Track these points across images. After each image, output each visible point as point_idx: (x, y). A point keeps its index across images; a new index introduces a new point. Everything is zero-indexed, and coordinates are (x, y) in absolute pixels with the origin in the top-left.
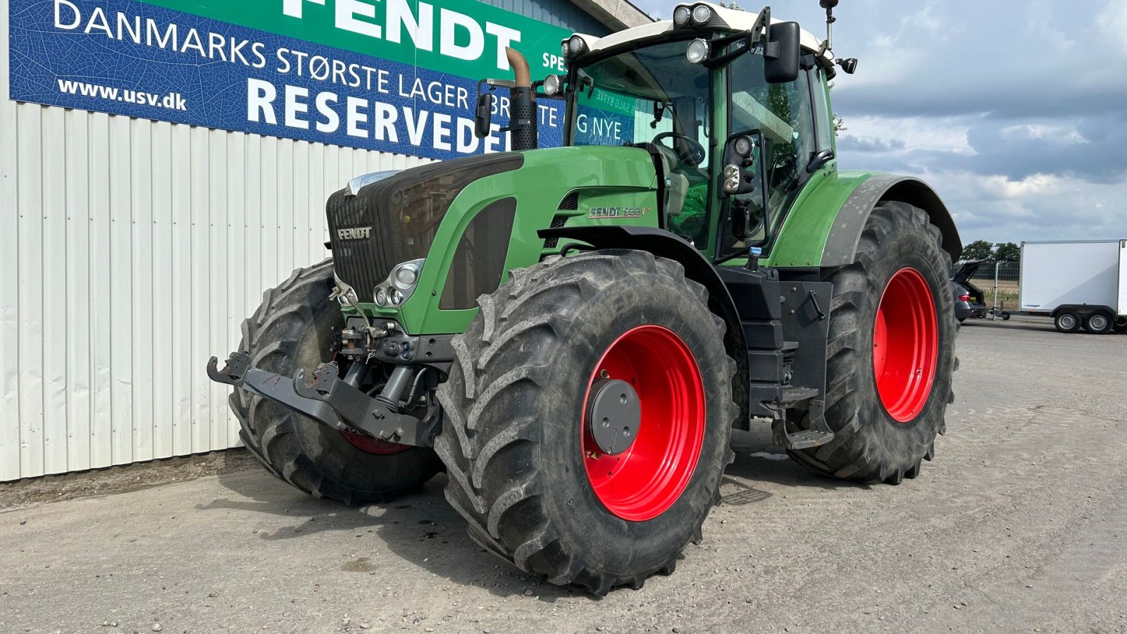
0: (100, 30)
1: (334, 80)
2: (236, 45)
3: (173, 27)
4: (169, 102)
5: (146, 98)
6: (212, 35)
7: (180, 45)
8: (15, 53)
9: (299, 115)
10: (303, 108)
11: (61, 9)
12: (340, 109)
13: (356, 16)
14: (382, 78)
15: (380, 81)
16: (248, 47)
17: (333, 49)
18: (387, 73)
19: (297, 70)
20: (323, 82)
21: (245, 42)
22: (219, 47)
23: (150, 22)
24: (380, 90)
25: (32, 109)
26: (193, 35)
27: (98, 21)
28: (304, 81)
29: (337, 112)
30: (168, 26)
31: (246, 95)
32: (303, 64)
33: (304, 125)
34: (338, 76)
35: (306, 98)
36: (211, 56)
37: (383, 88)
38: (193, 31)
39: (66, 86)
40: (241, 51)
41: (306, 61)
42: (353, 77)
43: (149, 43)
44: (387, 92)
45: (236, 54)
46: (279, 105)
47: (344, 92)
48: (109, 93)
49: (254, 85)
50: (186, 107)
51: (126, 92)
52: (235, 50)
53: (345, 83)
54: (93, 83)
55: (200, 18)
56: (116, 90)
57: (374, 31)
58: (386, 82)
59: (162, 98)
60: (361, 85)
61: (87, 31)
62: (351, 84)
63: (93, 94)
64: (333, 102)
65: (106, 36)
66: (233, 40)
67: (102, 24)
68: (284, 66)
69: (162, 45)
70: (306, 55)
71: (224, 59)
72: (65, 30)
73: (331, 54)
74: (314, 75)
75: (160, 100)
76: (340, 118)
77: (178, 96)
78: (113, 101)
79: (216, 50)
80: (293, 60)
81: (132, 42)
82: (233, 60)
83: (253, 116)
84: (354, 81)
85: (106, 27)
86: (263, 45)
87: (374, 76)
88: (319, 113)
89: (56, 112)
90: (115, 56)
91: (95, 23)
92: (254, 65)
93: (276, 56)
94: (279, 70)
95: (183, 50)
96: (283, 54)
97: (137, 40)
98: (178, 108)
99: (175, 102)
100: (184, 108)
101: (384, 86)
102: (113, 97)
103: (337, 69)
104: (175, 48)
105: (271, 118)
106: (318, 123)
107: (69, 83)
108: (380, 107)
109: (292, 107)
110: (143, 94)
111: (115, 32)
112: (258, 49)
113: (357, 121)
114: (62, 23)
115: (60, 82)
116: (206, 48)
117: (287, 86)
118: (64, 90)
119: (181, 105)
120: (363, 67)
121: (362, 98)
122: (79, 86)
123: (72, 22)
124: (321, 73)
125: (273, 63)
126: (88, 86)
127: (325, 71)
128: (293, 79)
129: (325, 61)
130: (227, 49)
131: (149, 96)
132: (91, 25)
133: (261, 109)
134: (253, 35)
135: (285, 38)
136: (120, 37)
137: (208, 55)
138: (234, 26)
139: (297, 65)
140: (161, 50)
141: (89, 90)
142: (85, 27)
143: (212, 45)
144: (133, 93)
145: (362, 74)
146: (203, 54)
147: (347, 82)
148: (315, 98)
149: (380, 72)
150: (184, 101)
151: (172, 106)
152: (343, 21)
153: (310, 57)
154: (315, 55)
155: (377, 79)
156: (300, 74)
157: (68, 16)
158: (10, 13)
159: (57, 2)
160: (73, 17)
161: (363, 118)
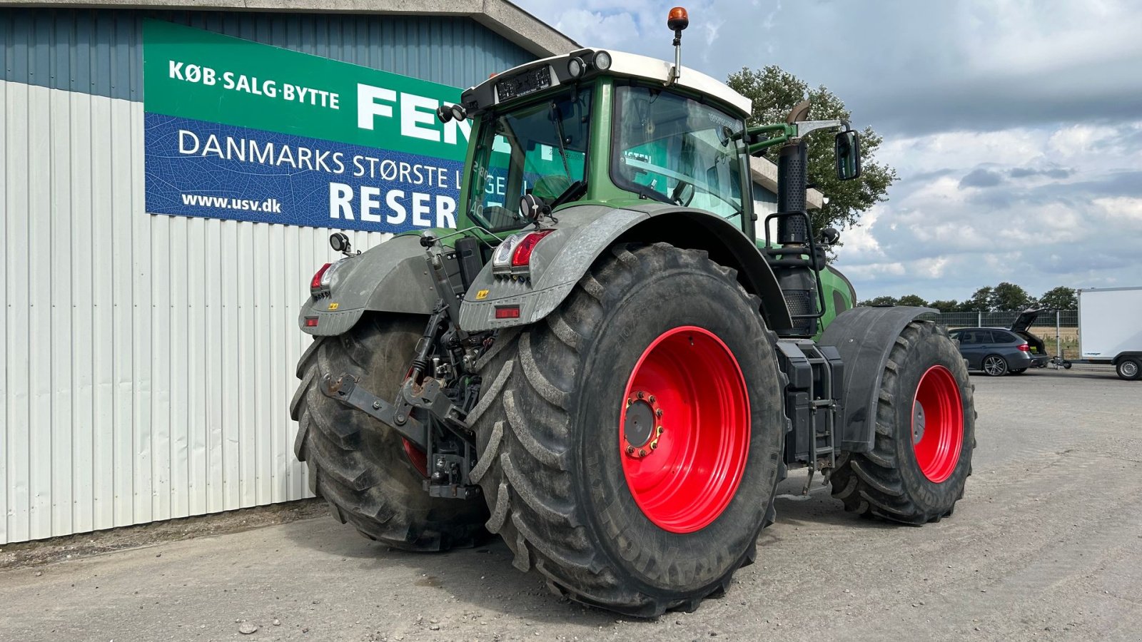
0: (214, 153)
1: (401, 180)
2: (320, 156)
3: (270, 145)
4: (267, 206)
5: (249, 204)
6: (300, 149)
7: (276, 159)
8: (150, 175)
9: (373, 211)
10: (376, 204)
11: (184, 138)
12: (407, 203)
13: (418, 124)
14: (442, 175)
15: (440, 177)
16: (330, 157)
17: (400, 153)
18: (445, 170)
19: (370, 173)
20: (392, 182)
21: (327, 153)
22: (306, 158)
23: (253, 143)
24: (440, 185)
26: (286, 150)
28: (378, 182)
29: (404, 206)
30: (266, 145)
31: (329, 197)
32: (375, 168)
33: (377, 218)
34: (404, 176)
35: (378, 196)
36: (300, 166)
37: (442, 183)
38: (286, 147)
39: (188, 200)
40: (324, 160)
41: (377, 165)
42: (417, 176)
43: (252, 160)
44: (446, 186)
45: (320, 163)
46: (356, 203)
47: (409, 189)
48: (221, 203)
49: (335, 188)
50: (281, 210)
51: (234, 201)
52: (319, 160)
53: (410, 181)
54: (208, 195)
55: (292, 137)
56: (226, 200)
57: (434, 136)
58: (445, 178)
59: (262, 204)
60: (424, 182)
61: (204, 154)
62: (415, 182)
63: (209, 204)
64: (400, 198)
65: (218, 157)
66: (317, 151)
67: (216, 148)
68: (359, 171)
69: (262, 161)
70: (377, 160)
71: (311, 168)
72: (187, 155)
73: (398, 158)
74: (384, 176)
75: (260, 206)
76: (407, 211)
77: (274, 201)
78: (224, 209)
79: (304, 162)
80: (367, 165)
81: (239, 160)
82: (318, 169)
83: (335, 214)
84: (418, 179)
85: (219, 150)
86: (342, 155)
87: (435, 174)
88: (389, 208)
89: (180, 220)
90: (225, 172)
91: (210, 147)
92: (335, 171)
93: (353, 163)
94: (355, 174)
95: (278, 163)
96: (359, 161)
97: (242, 158)
98: (274, 211)
99: (272, 206)
100: (279, 211)
101: (443, 181)
102: (224, 206)
103: (403, 171)
104: (272, 162)
105: (349, 215)
106: (388, 217)
107: (190, 197)
108: (440, 200)
109: (366, 204)
110: (247, 201)
111: (225, 153)
112: (338, 158)
113: (421, 213)
114: (185, 149)
115: (184, 196)
116: (296, 160)
117: (362, 187)
118: (186, 202)
119: (276, 208)
120: (426, 167)
121: (425, 193)
122: (198, 199)
123: (193, 148)
124: (390, 174)
125: (351, 168)
126: (205, 198)
127: (393, 172)
128: (367, 181)
129: (393, 164)
130: (313, 160)
131: (251, 202)
132: (207, 149)
133: (341, 209)
134: (333, 147)
135: (360, 147)
136: (229, 157)
137: (297, 166)
138: (318, 141)
139: (370, 169)
140: (261, 165)
141: (205, 201)
142: (202, 151)
143: (301, 158)
144: (239, 201)
145: (425, 173)
146: (294, 166)
147: (412, 180)
148: (385, 196)
149: (440, 170)
150: (279, 205)
151: (269, 210)
152: (408, 129)
153: (381, 161)
154: (385, 160)
155: (437, 176)
156: (372, 176)
157: (189, 143)
158: (146, 144)
159: (182, 132)
160: (193, 143)
161: (426, 210)
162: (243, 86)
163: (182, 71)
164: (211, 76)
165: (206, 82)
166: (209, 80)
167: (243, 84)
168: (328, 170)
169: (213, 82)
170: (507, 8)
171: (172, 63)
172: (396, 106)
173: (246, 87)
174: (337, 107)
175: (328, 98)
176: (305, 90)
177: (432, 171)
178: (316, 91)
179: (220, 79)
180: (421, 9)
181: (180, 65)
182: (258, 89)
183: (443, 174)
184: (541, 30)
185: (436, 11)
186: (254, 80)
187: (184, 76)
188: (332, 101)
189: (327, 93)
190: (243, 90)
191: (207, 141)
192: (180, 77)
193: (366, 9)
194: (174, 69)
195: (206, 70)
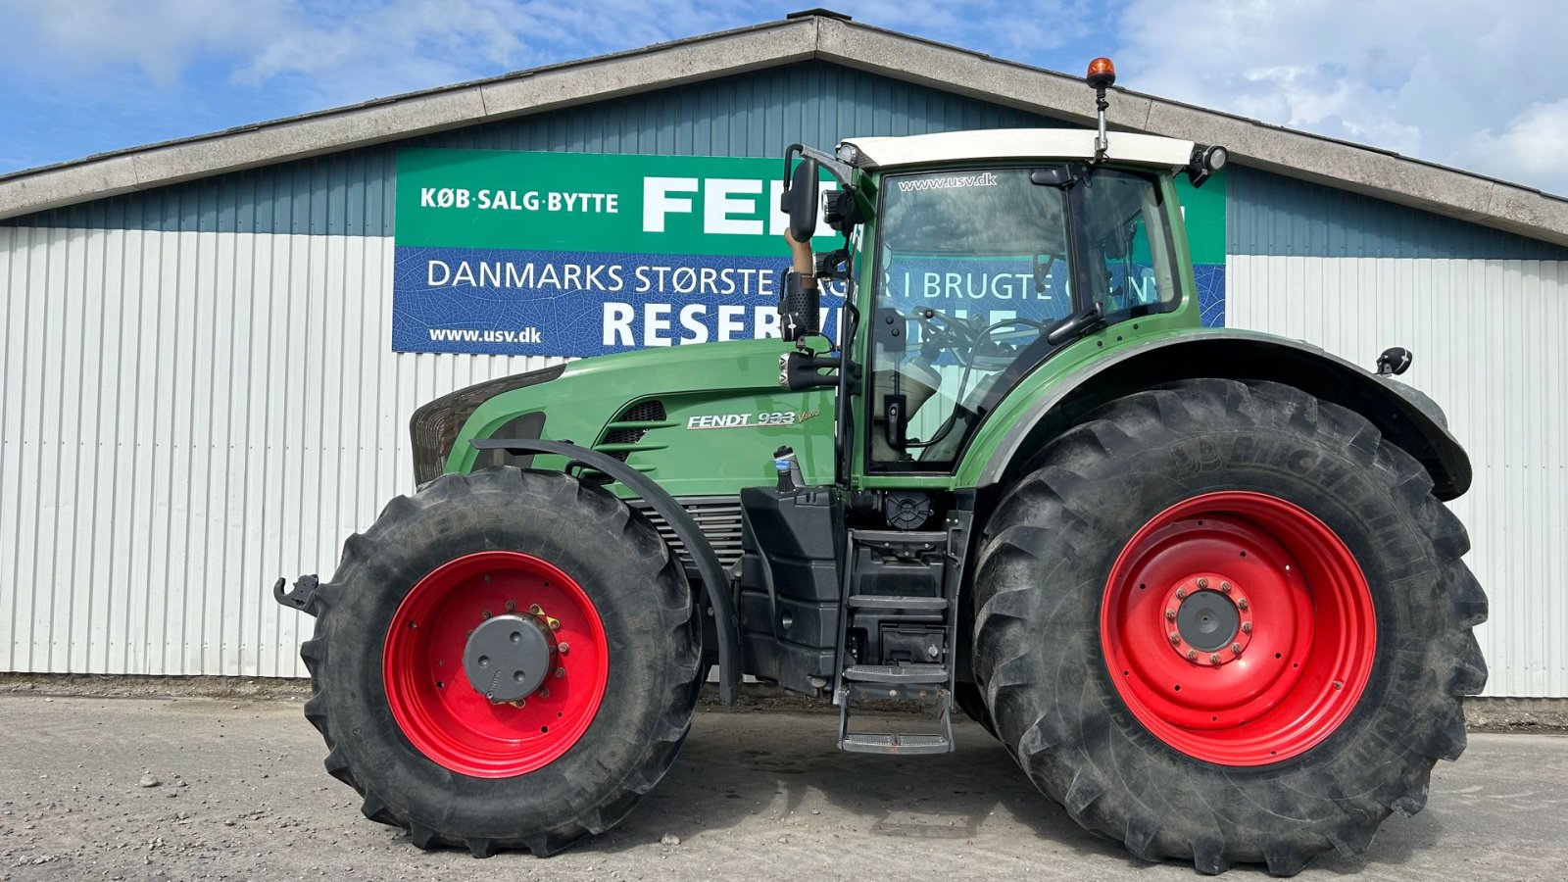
0: (465, 281)
1: (702, 291)
2: (592, 273)
3: (530, 266)
4: (524, 337)
5: (504, 335)
6: (567, 267)
7: (536, 282)
8: (400, 314)
9: (660, 333)
10: (666, 325)
11: (434, 269)
12: (710, 321)
13: (729, 216)
14: (764, 279)
15: (762, 282)
16: (605, 272)
17: (701, 256)
18: (771, 272)
19: (658, 286)
20: (689, 295)
21: (602, 267)
22: (574, 277)
23: (509, 266)
24: (761, 292)
25: (409, 357)
27: (464, 273)
28: (668, 296)
29: (705, 324)
30: (525, 266)
31: (602, 320)
32: (664, 279)
33: (667, 342)
34: (707, 285)
35: (668, 314)
36: (566, 287)
37: (764, 290)
38: (549, 266)
39: (436, 335)
40: (597, 277)
41: (668, 276)
42: (726, 283)
43: (508, 285)
44: (771, 293)
45: (592, 281)
46: (637, 327)
47: (712, 301)
48: (472, 336)
49: (610, 308)
50: (541, 339)
51: (486, 333)
52: (591, 277)
53: (715, 291)
54: (458, 328)
55: (556, 253)
56: (477, 332)
57: (755, 228)
58: (770, 282)
59: (518, 334)
60: (736, 290)
61: (455, 283)
62: (723, 292)
63: (458, 338)
64: (701, 314)
65: (470, 285)
66: (589, 267)
67: (467, 275)
68: (643, 285)
69: (520, 285)
70: (669, 269)
71: (579, 287)
72: (436, 287)
73: (697, 263)
74: (678, 288)
75: (517, 336)
76: (709, 331)
77: (533, 329)
78: (474, 342)
79: (571, 281)
80: (653, 277)
81: (492, 286)
82: (588, 287)
83: (609, 339)
84: (728, 287)
85: (471, 278)
86: (620, 267)
87: (754, 279)
88: (684, 328)
89: (428, 357)
90: (478, 302)
91: (461, 275)
92: (611, 288)
93: (635, 276)
94: (638, 289)
95: (539, 286)
96: (643, 273)
97: (497, 284)
98: (533, 341)
99: (530, 335)
100: (539, 341)
101: (766, 288)
102: (474, 339)
103: (707, 278)
104: (531, 285)
105: (628, 339)
106: (682, 338)
107: (438, 332)
108: (761, 312)
109: (652, 324)
110: (501, 332)
111: (477, 280)
112: (615, 272)
113: (731, 331)
114: (434, 280)
115: (431, 331)
116: (561, 280)
117: (646, 305)
118: (434, 338)
119: (536, 338)
120: (739, 271)
121: (738, 304)
122: (446, 333)
123: (443, 278)
124: (687, 285)
125: (631, 282)
126: (454, 332)
127: (691, 283)
128: (654, 297)
129: (691, 272)
130: (583, 278)
131: (506, 333)
132: (458, 277)
133: (617, 333)
134: (608, 259)
135: (645, 255)
136: (482, 284)
137: (563, 287)
138: (589, 254)
139: (658, 281)
140: (519, 290)
141: (454, 335)
142: (453, 280)
143: (567, 277)
144: (492, 333)
145: (738, 279)
146: (559, 287)
147: (719, 290)
148: (679, 313)
149: (761, 272)
150: (539, 334)
151: (527, 340)
152: (715, 223)
153: (673, 270)
154: (679, 267)
155: (758, 281)
156: (661, 289)
157: (439, 273)
158: (395, 280)
160: (444, 273)
161: (739, 326)
162: (500, 203)
163: (435, 198)
164: (464, 198)
165: (459, 205)
166: (463, 202)
167: (500, 200)
168: (602, 288)
169: (467, 204)
170: (857, 34)
171: (424, 191)
172: (698, 199)
173: (504, 204)
174: (616, 211)
175: (604, 202)
176: (574, 196)
177: (750, 274)
178: (589, 195)
179: (474, 199)
181: (432, 191)
182: (517, 204)
183: (766, 277)
184: (919, 52)
186: (513, 194)
187: (436, 203)
188: (609, 203)
189: (603, 196)
190: (500, 207)
191: (458, 269)
192: (432, 204)
194: (426, 197)
195: (459, 192)
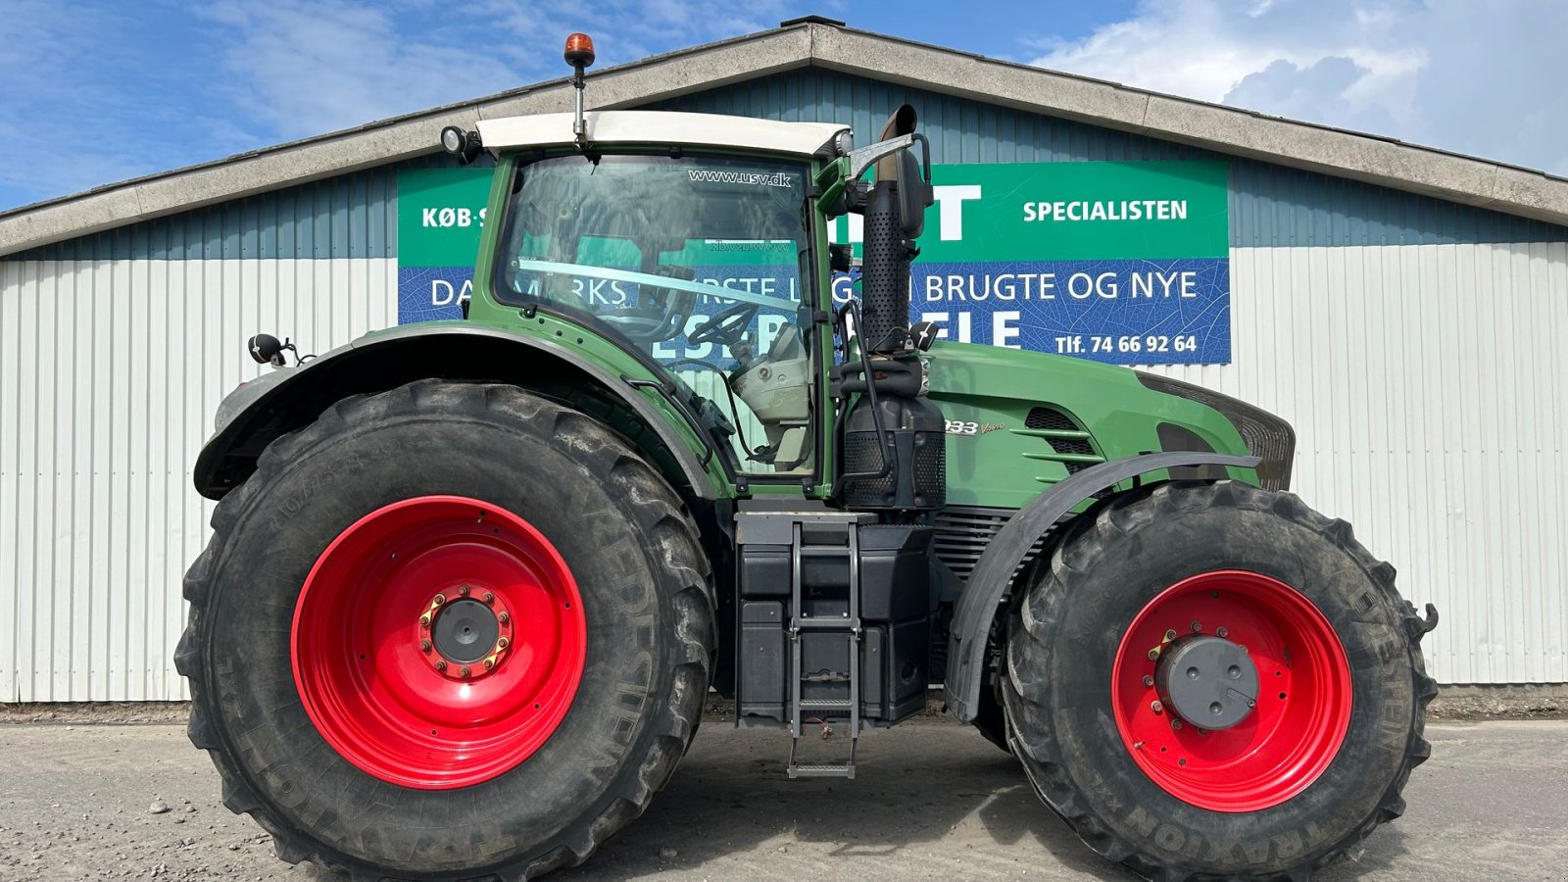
11: (438, 289)
14: (766, 287)
15: (764, 290)
16: (607, 286)
17: (703, 268)
18: (773, 280)
21: (604, 282)
40: (599, 291)
44: (773, 302)
52: (594, 291)
58: (772, 290)
72: (440, 306)
82: (591, 301)
87: (756, 286)
92: (614, 302)
101: (769, 295)
106: (687, 350)
112: (618, 286)
114: (438, 300)
120: (742, 280)
123: (447, 298)
132: (461, 296)
142: (456, 300)
149: (763, 280)
158: (399, 300)
159: (435, 283)
163: (436, 218)
164: (465, 217)
165: (460, 224)
166: (464, 221)
168: (605, 302)
169: (468, 222)
170: (852, 40)
171: (426, 211)
177: (752, 283)
179: (475, 218)
180: (711, 78)
181: (434, 211)
183: (768, 285)
184: (914, 56)
185: (735, 73)
187: (438, 223)
192: (434, 224)
193: (633, 97)
194: (428, 217)
195: (460, 211)
